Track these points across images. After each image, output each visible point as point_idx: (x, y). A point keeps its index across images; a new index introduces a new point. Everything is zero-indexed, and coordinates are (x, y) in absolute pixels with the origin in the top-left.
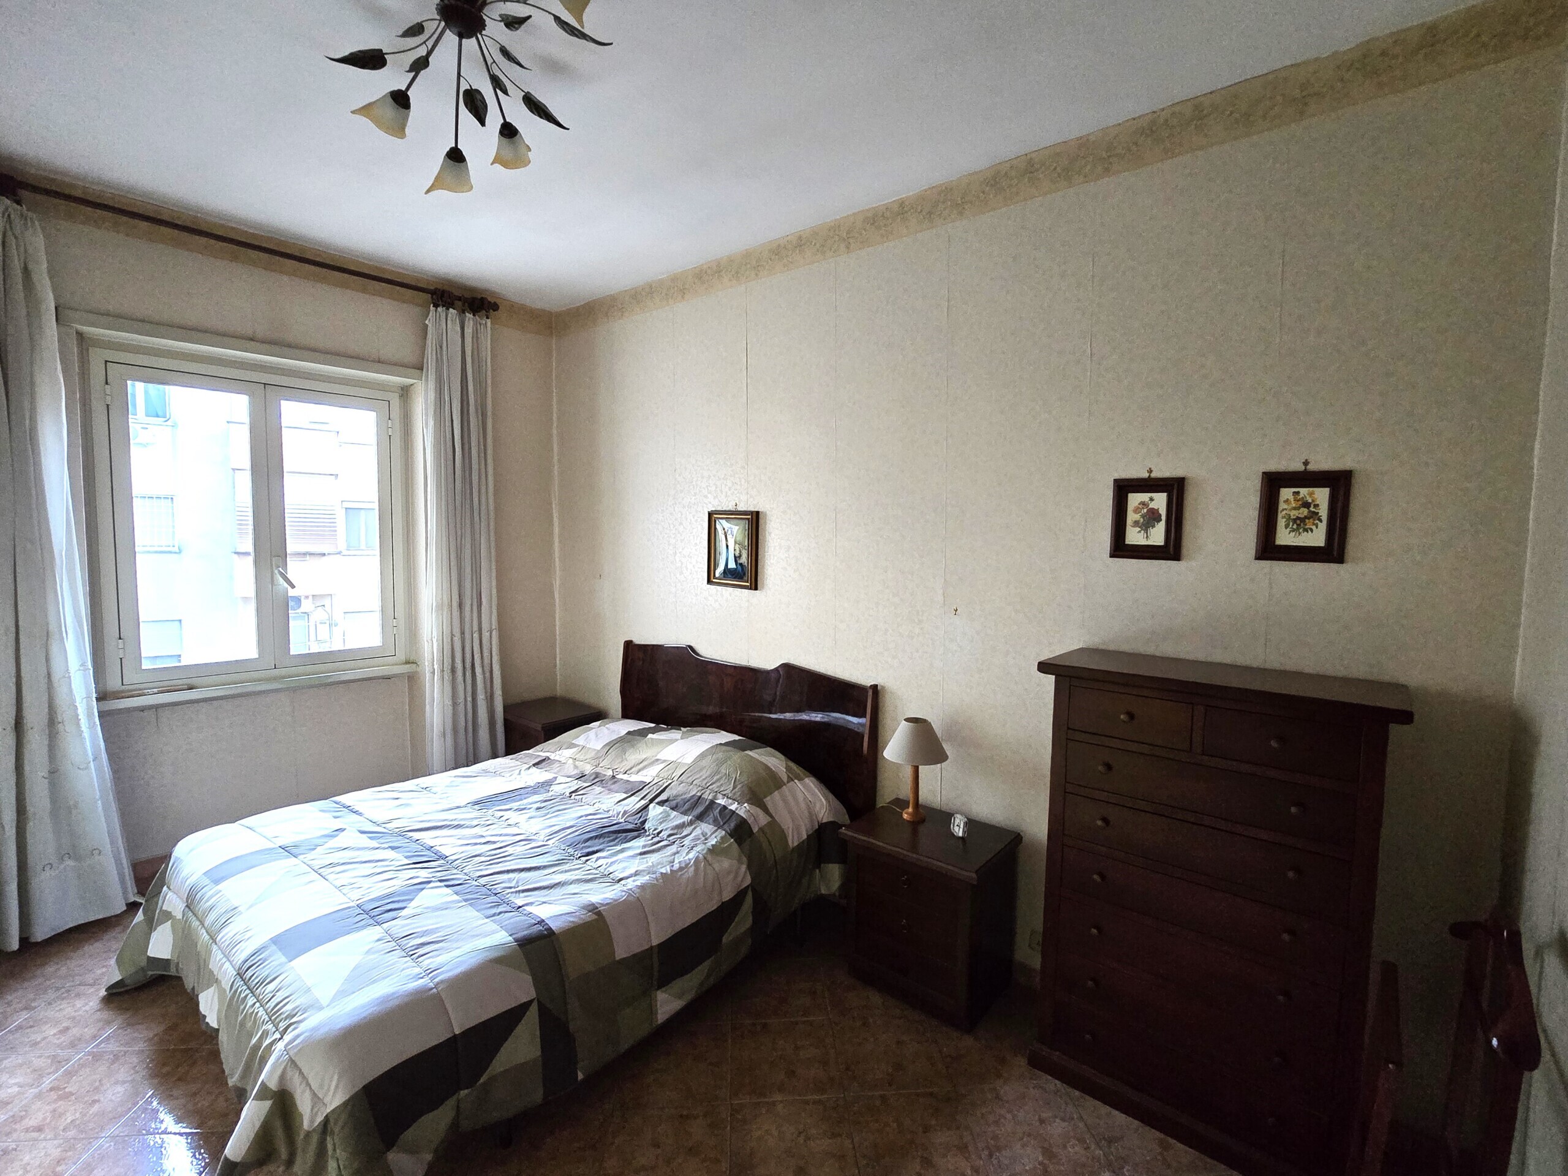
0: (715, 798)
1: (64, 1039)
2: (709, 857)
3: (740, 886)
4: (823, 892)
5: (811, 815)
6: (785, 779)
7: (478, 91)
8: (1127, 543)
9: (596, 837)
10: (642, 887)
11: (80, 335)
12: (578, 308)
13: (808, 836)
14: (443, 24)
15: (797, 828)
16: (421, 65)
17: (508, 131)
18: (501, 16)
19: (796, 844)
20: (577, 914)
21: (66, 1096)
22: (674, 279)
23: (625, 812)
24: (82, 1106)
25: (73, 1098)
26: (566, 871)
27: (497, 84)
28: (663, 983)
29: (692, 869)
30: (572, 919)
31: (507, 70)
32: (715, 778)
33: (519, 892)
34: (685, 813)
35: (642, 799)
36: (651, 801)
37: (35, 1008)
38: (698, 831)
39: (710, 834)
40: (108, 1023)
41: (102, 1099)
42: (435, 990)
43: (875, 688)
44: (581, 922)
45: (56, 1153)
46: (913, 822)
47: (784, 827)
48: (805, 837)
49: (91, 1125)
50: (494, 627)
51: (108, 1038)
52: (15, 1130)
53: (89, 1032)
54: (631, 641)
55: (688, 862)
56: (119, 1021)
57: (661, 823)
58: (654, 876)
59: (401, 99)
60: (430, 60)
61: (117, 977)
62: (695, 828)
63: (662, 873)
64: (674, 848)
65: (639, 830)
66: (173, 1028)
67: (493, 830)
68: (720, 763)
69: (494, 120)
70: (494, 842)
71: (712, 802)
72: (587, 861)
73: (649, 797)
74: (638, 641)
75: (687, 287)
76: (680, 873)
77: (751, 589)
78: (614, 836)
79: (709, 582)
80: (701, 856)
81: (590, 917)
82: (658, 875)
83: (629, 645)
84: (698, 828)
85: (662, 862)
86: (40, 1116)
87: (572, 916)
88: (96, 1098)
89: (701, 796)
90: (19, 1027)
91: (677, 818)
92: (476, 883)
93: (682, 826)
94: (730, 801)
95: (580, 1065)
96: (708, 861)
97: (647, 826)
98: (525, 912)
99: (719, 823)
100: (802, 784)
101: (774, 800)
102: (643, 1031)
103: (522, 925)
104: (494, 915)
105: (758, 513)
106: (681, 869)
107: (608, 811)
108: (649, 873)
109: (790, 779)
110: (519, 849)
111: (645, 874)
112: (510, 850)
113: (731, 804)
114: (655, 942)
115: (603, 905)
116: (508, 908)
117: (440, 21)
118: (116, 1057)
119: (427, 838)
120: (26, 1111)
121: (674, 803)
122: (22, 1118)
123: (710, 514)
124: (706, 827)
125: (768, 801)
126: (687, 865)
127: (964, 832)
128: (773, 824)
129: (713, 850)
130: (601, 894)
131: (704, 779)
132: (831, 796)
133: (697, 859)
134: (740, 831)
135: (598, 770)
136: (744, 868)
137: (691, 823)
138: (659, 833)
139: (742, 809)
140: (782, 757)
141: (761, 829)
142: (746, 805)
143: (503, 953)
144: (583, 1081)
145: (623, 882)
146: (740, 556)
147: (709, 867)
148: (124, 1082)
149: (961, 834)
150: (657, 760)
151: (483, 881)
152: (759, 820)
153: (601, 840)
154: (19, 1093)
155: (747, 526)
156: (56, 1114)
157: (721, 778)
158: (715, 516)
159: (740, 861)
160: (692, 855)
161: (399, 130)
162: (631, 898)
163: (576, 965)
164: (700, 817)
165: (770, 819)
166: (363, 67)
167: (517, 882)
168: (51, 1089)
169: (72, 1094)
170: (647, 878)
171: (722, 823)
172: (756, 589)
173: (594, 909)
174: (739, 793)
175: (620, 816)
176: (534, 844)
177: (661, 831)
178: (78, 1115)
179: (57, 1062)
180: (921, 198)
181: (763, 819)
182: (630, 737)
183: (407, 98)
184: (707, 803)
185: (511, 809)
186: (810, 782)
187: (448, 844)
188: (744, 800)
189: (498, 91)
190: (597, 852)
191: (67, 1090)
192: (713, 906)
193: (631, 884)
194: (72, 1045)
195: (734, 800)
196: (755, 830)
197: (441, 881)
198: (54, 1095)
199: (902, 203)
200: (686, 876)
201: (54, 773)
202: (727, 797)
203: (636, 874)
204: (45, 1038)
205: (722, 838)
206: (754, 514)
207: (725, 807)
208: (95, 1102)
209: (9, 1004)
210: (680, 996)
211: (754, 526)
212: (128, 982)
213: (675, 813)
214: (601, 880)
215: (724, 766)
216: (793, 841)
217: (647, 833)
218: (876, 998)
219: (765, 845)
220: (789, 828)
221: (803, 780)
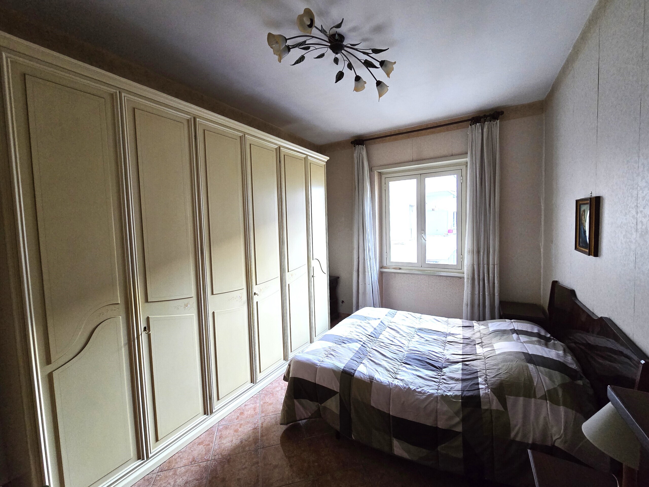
0: (481, 376)
2: (439, 399)
9: (420, 360)
10: (396, 386)
19: (515, 439)
20: (366, 376)
23: (448, 359)
28: (397, 436)
29: (424, 397)
30: (362, 376)
33: (369, 359)
34: (463, 374)
35: (463, 358)
36: (462, 361)
38: (453, 385)
39: (454, 390)
42: (317, 366)
47: (512, 423)
55: (426, 392)
58: (405, 386)
62: (455, 383)
63: (409, 387)
64: (434, 384)
71: (477, 378)
72: (401, 365)
76: (417, 394)
77: (594, 255)
80: (436, 395)
81: (368, 380)
82: (407, 387)
85: (418, 384)
89: (478, 372)
91: (458, 374)
93: (454, 379)
95: (353, 433)
96: (437, 399)
97: (444, 369)
98: (358, 365)
100: (552, 406)
102: (386, 449)
103: (351, 367)
104: (353, 359)
105: (600, 198)
106: (420, 392)
109: (545, 398)
114: (391, 413)
115: (376, 380)
116: (358, 361)
121: (467, 368)
124: (458, 386)
126: (424, 393)
128: (503, 414)
129: (445, 397)
133: (432, 394)
137: (459, 380)
138: (441, 375)
139: (485, 392)
141: (489, 410)
142: (489, 390)
143: (336, 370)
144: (353, 440)
145: (394, 380)
147: (432, 402)
151: (370, 350)
152: (490, 404)
157: (494, 369)
158: (579, 202)
159: (457, 414)
162: (388, 387)
164: (464, 380)
167: (374, 356)
170: (402, 384)
171: (465, 390)
172: (597, 256)
173: (371, 379)
177: (444, 375)
181: (496, 406)
184: (475, 376)
188: (491, 387)
190: (409, 365)
193: (395, 382)
195: (486, 383)
196: (483, 408)
197: (363, 343)
200: (419, 397)
202: (486, 380)
203: (403, 380)
205: (458, 395)
207: (478, 384)
213: (461, 372)
214: (391, 373)
216: (514, 436)
217: (438, 372)
219: (487, 420)
220: (516, 426)
221: (558, 404)
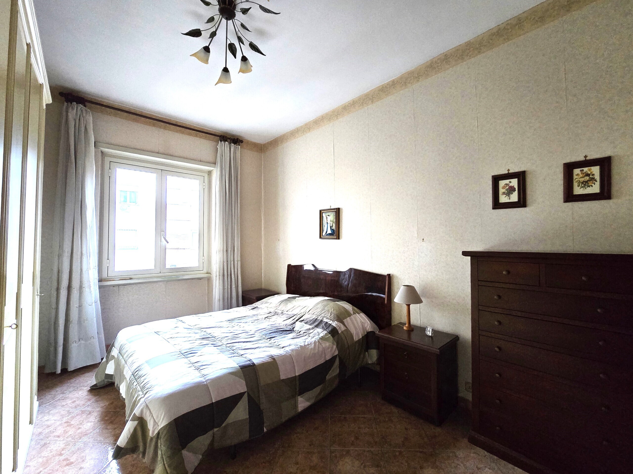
0: (323, 319)
1: (74, 405)
2: (320, 341)
3: (334, 354)
4: (369, 362)
5: (364, 328)
6: (352, 314)
7: (233, 44)
8: (500, 202)
9: (274, 332)
10: (292, 350)
11: (102, 152)
12: (271, 141)
13: (362, 337)
14: (221, 16)
15: (357, 334)
16: (213, 35)
17: (244, 59)
18: (241, 9)
19: (357, 340)
20: (266, 358)
21: (70, 425)
22: (306, 125)
23: (286, 324)
24: (75, 429)
25: (72, 426)
26: (261, 343)
27: (240, 40)
28: (301, 393)
29: (313, 345)
30: (263, 360)
31: (243, 33)
32: (323, 312)
33: (242, 349)
34: (310, 325)
35: (293, 320)
36: (297, 321)
37: (65, 393)
38: (316, 331)
39: (320, 332)
40: (89, 400)
41: (82, 427)
42: (205, 383)
43: (389, 275)
44: (266, 361)
45: (62, 446)
46: (408, 330)
47: (352, 332)
48: (361, 337)
49: (77, 437)
50: (239, 260)
51: (88, 405)
52: (50, 436)
53: (82, 402)
54: (290, 265)
56: (94, 399)
57: (301, 328)
58: (297, 346)
59: (207, 49)
60: (217, 33)
61: (95, 383)
62: (314, 330)
63: (300, 346)
64: (306, 337)
65: (291, 330)
66: (112, 403)
67: (234, 328)
68: (325, 306)
69: (239, 55)
70: (234, 333)
71: (322, 321)
72: (270, 340)
73: (296, 319)
74: (293, 264)
75: (311, 127)
76: (308, 346)
77: (337, 239)
78: (282, 332)
79: (320, 237)
80: (317, 340)
81: (270, 360)
82: (299, 346)
83: (289, 266)
84: (316, 330)
85: (301, 342)
86: (60, 432)
87: (263, 359)
88: (81, 427)
89: (317, 319)
90: (59, 400)
91: (308, 327)
92: (226, 346)
93: (309, 329)
94: (329, 320)
95: (265, 425)
96: (320, 342)
97: (295, 329)
98: (244, 357)
99: (325, 328)
100: (359, 315)
101: (348, 321)
102: (292, 414)
103: (242, 361)
104: (232, 357)
105: (339, 208)
106: (308, 345)
107: (280, 324)
108: (295, 345)
109: (354, 313)
110: (244, 335)
111: (293, 345)
112: (240, 335)
113: (329, 321)
114: (297, 375)
115: (276, 356)
116: (237, 355)
117: (220, 15)
118: (90, 413)
119: (209, 331)
120: (55, 429)
121: (306, 321)
122: (53, 432)
123: (320, 211)
124: (319, 330)
125: (345, 321)
126: (311, 343)
127: (432, 334)
128: (347, 330)
129: (322, 338)
130: (276, 352)
131: (319, 312)
132: (372, 322)
133: (315, 341)
134: (333, 332)
135: (276, 311)
136: (335, 347)
137: (313, 328)
138: (299, 332)
139: (335, 324)
140: (351, 305)
141: (342, 332)
142: (336, 322)
143: (234, 370)
144: (267, 432)
145: (284, 348)
146: (332, 226)
147: (320, 345)
148: (91, 422)
149: (430, 335)
150: (300, 306)
151: (228, 345)
152: (341, 328)
153: (276, 333)
154: (55, 423)
155: (335, 214)
156: (65, 432)
157: (325, 311)
158: (322, 211)
159: (333, 344)
160: (313, 340)
161: (206, 61)
162: (287, 354)
163: (264, 380)
164: (317, 326)
165: (346, 328)
166: (193, 36)
167: (242, 346)
168: (65, 423)
169: (72, 425)
170: (294, 347)
171: (326, 329)
172: (339, 239)
173: (272, 357)
174: (333, 317)
175: (284, 326)
176: (249, 334)
177: (300, 331)
178: (73, 432)
179: (69, 413)
180: (401, 78)
181: (343, 328)
182: (289, 299)
183: (209, 49)
184: (320, 321)
185: (241, 322)
186: (363, 315)
187: (216, 333)
188: (335, 320)
189: (240, 43)
190: (274, 337)
191: (71, 423)
192: (322, 361)
193: (288, 349)
194: (76, 407)
195: (331, 320)
196: (340, 332)
197: (212, 344)
198: (66, 424)
199: (393, 81)
200: (310, 347)
201: (80, 306)
202: (328, 319)
203: (290, 345)
204: (67, 404)
205: (326, 334)
206: (338, 209)
207: (327, 323)
208: (79, 428)
209: (57, 391)
210: (308, 400)
211: (338, 213)
212: (98, 385)
213: (306, 325)
214: (275, 347)
215: (326, 307)
216: (356, 338)
217: (295, 332)
218: (395, 410)
219: (344, 338)
220: (354, 333)
221: (360, 314)
